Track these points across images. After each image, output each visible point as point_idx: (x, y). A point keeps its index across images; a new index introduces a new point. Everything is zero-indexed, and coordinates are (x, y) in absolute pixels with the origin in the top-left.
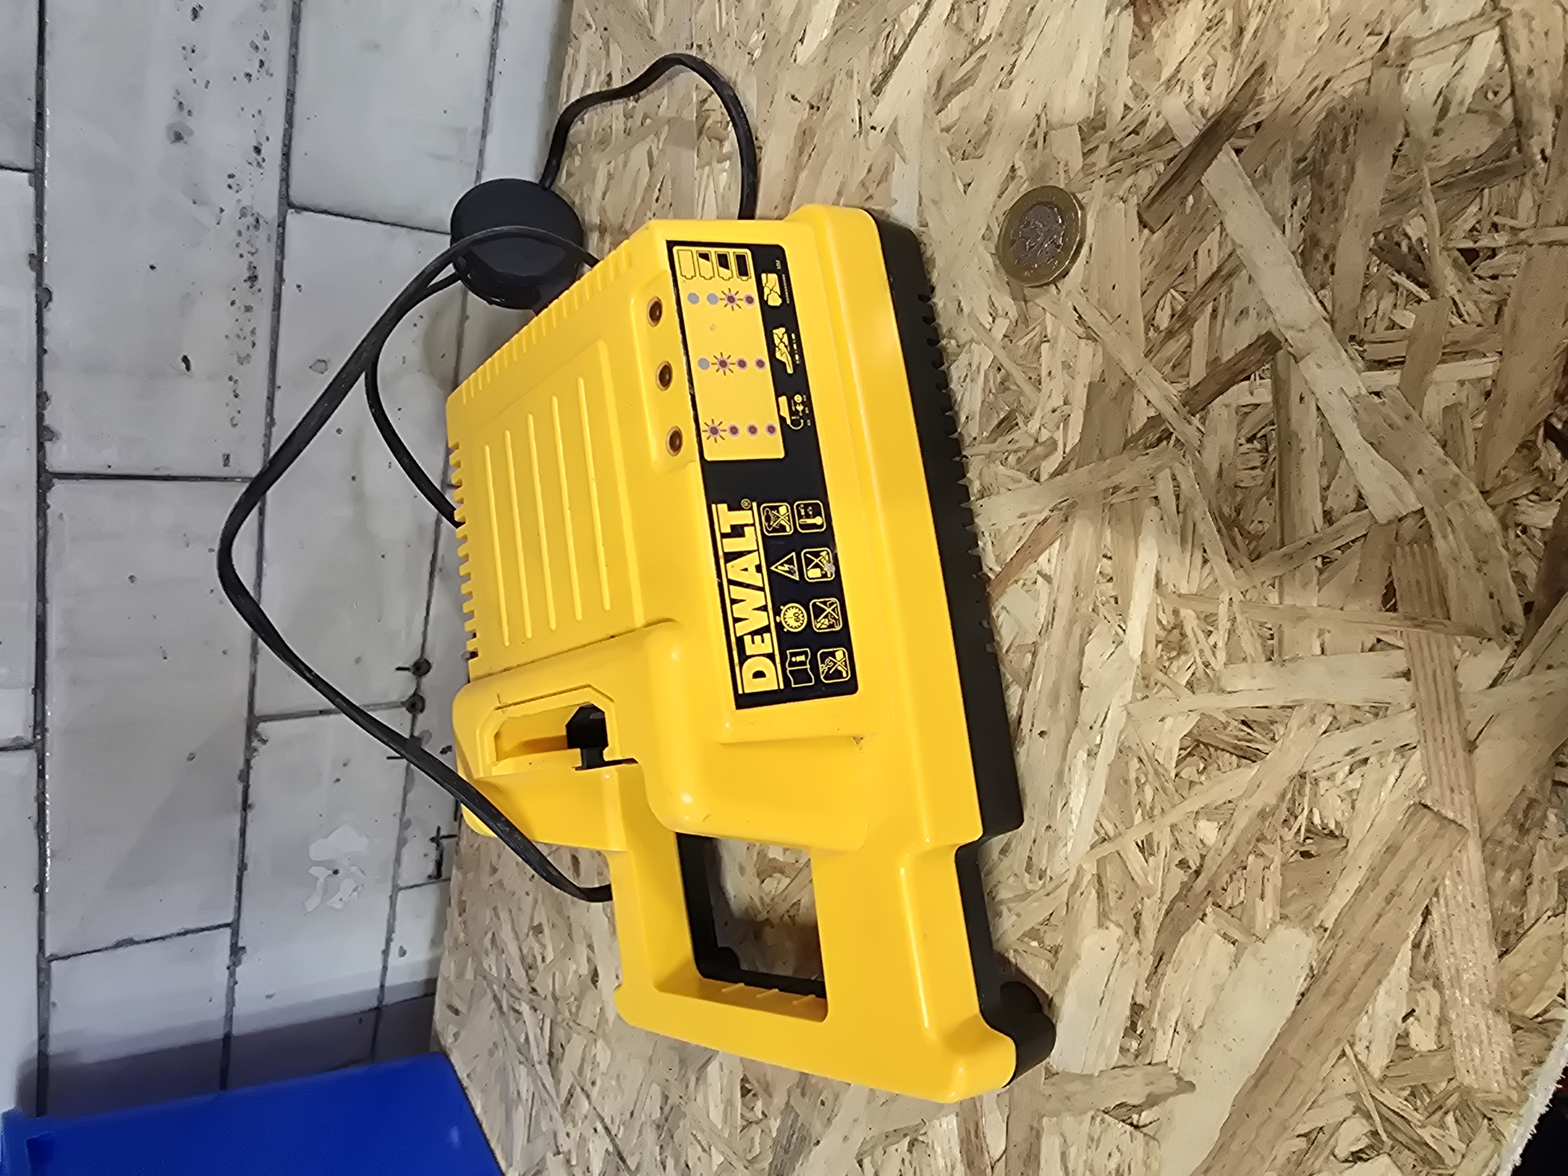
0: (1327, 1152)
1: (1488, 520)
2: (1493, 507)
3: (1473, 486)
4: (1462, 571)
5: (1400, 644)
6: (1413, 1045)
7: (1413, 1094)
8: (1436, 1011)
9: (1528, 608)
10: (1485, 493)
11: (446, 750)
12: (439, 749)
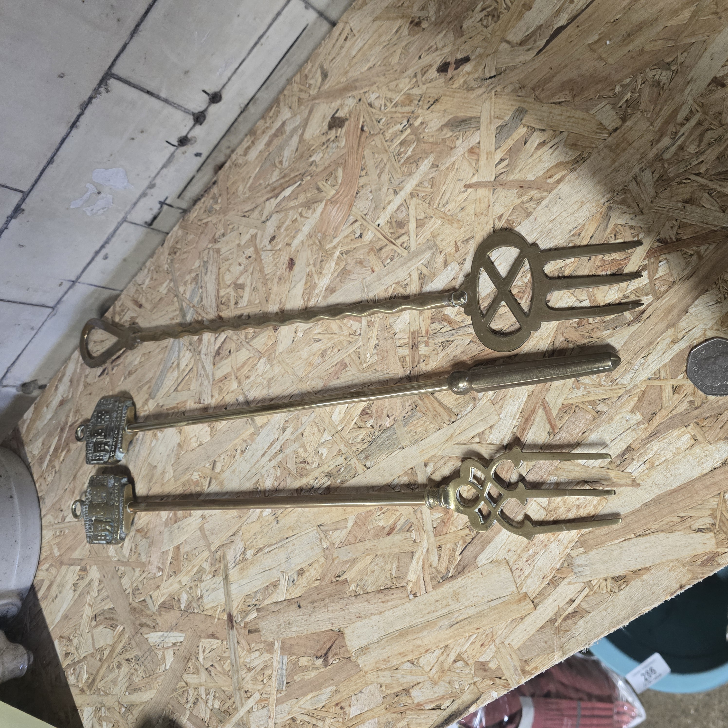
0: (688, 525)
11: (198, 155)
12: (195, 152)
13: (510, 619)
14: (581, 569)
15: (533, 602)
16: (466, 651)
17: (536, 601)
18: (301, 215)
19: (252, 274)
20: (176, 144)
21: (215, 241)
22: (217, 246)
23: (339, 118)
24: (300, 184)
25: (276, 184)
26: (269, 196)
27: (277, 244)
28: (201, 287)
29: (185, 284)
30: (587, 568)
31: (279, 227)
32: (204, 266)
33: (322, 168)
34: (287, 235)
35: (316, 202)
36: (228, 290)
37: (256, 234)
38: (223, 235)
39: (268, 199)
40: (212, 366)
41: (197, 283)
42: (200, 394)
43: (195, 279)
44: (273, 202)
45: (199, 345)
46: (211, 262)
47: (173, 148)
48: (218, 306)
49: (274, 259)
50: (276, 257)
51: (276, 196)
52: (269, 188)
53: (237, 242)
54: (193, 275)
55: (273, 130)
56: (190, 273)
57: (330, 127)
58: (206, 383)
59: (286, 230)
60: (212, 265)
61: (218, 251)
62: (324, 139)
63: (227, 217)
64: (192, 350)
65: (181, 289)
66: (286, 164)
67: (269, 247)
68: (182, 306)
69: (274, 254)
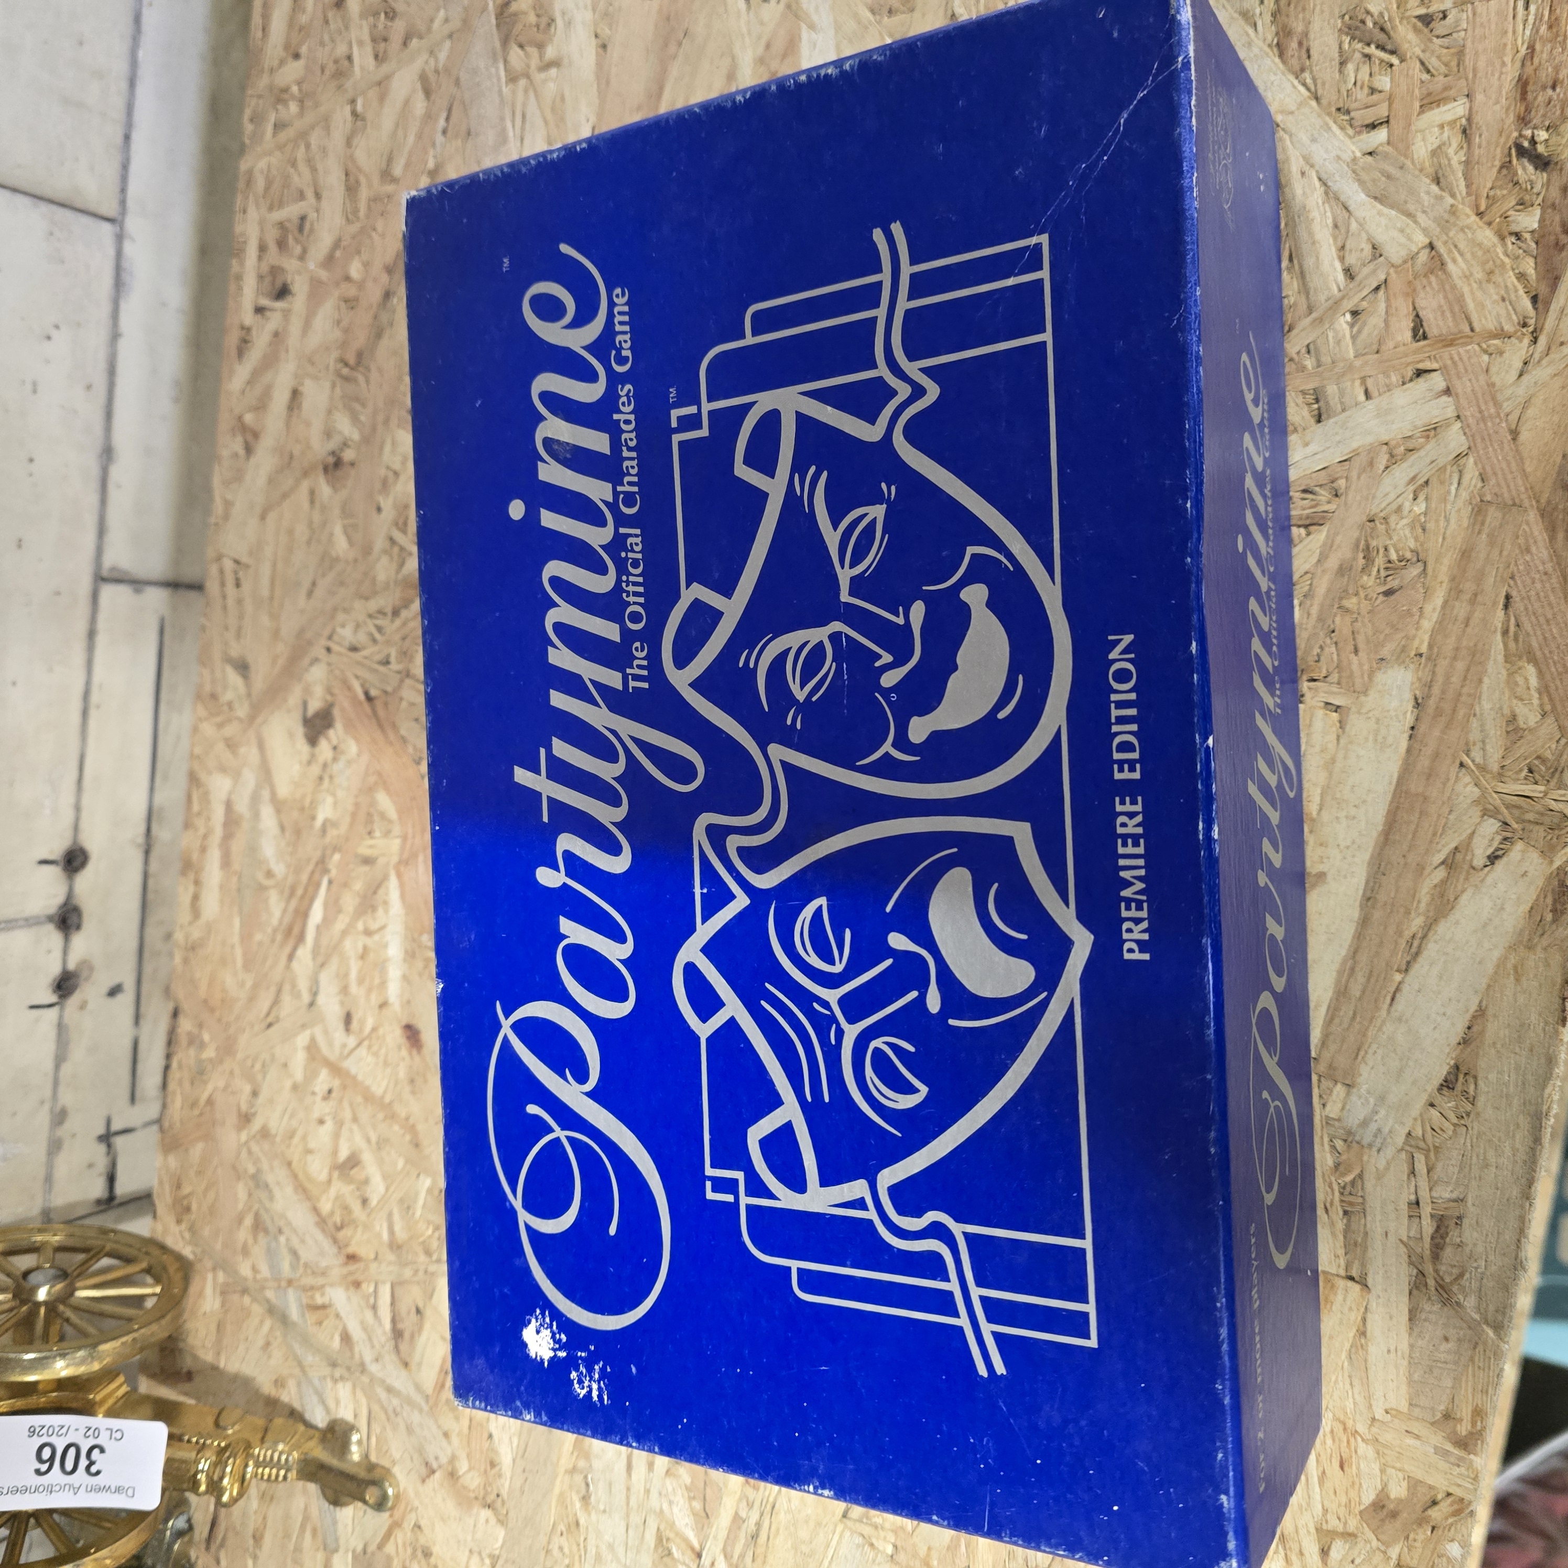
0: (1466, 867)
1: (1487, 236)
2: (1489, 224)
3: (1468, 211)
4: (1475, 286)
5: (1435, 366)
6: (1522, 725)
7: (1531, 771)
8: (1534, 682)
9: (1534, 299)
10: (1480, 214)
11: (114, 991)
12: (105, 989)
13: (1344, 1356)
14: (1373, 1127)
15: (1351, 1278)
16: (1325, 1511)
17: (1354, 1273)
18: (368, 933)
19: (355, 1119)
20: (53, 999)
21: (246, 1119)
22: (256, 1125)
23: (317, 715)
24: (330, 882)
25: (287, 919)
26: (287, 950)
27: (362, 1022)
28: (280, 1231)
29: (245, 1252)
30: (1383, 1112)
31: (345, 990)
32: (257, 1186)
33: (348, 819)
34: (370, 990)
35: (379, 886)
36: (333, 1192)
37: (313, 1040)
38: (255, 1094)
39: (291, 957)
40: (404, 1373)
41: (266, 1231)
42: (420, 1451)
43: (258, 1226)
44: (304, 953)
45: (351, 1349)
46: (265, 1166)
47: (53, 1013)
48: (335, 1241)
49: (376, 1054)
50: (375, 1048)
51: (301, 938)
52: (279, 937)
53: (288, 1084)
54: (248, 1221)
55: (218, 832)
56: (240, 1221)
57: (312, 740)
58: (416, 1418)
59: (361, 981)
60: (272, 1168)
61: (265, 1133)
62: (315, 770)
63: (240, 1056)
64: (346, 1375)
65: (245, 1270)
66: (279, 869)
67: (352, 1041)
68: (268, 1301)
69: (370, 1047)
